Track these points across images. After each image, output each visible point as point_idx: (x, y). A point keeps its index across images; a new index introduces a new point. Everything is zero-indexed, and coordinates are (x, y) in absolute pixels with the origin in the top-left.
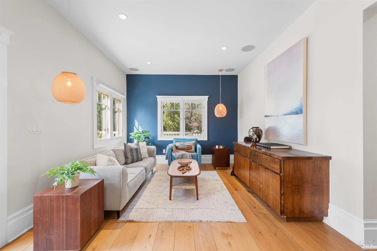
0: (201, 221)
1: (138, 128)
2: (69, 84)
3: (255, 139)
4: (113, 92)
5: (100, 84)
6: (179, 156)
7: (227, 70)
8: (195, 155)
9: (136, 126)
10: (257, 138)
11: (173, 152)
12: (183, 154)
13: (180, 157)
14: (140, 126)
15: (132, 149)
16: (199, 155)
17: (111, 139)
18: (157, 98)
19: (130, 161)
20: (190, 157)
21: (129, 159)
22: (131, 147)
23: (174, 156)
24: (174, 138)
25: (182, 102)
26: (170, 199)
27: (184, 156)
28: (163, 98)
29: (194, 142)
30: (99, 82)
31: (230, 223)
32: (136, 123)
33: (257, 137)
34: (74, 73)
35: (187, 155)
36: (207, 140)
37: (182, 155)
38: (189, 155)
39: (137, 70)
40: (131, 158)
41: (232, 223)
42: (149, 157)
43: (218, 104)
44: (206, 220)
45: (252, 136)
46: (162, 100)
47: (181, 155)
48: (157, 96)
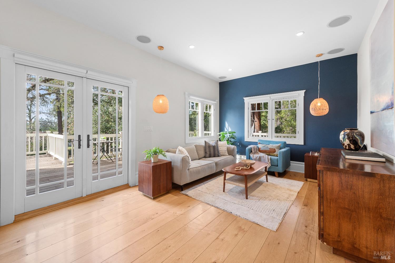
0: (231, 213)
1: (228, 129)
2: (161, 102)
3: (347, 146)
4: (203, 101)
5: (190, 96)
6: (256, 158)
7: (330, 53)
8: (275, 159)
9: (226, 127)
10: (350, 144)
11: (251, 153)
12: (261, 156)
13: (258, 159)
14: (229, 127)
15: (210, 146)
16: (280, 160)
17: (202, 137)
18: (244, 99)
19: (208, 155)
20: (269, 160)
21: (207, 154)
22: (210, 144)
23: (251, 157)
24: (259, 140)
25: (271, 101)
26: (224, 191)
27: (262, 159)
28: (250, 99)
29: (279, 145)
30: (190, 95)
31: (256, 224)
32: (227, 124)
33: (350, 142)
34: (162, 95)
35: (265, 158)
36: (303, 144)
37: (260, 158)
38: (268, 158)
39: (225, 77)
40: (208, 153)
41: (258, 225)
42: (229, 155)
43: (315, 99)
44: (236, 214)
45: (343, 141)
46: (249, 101)
47: (258, 157)
48: (244, 98)
